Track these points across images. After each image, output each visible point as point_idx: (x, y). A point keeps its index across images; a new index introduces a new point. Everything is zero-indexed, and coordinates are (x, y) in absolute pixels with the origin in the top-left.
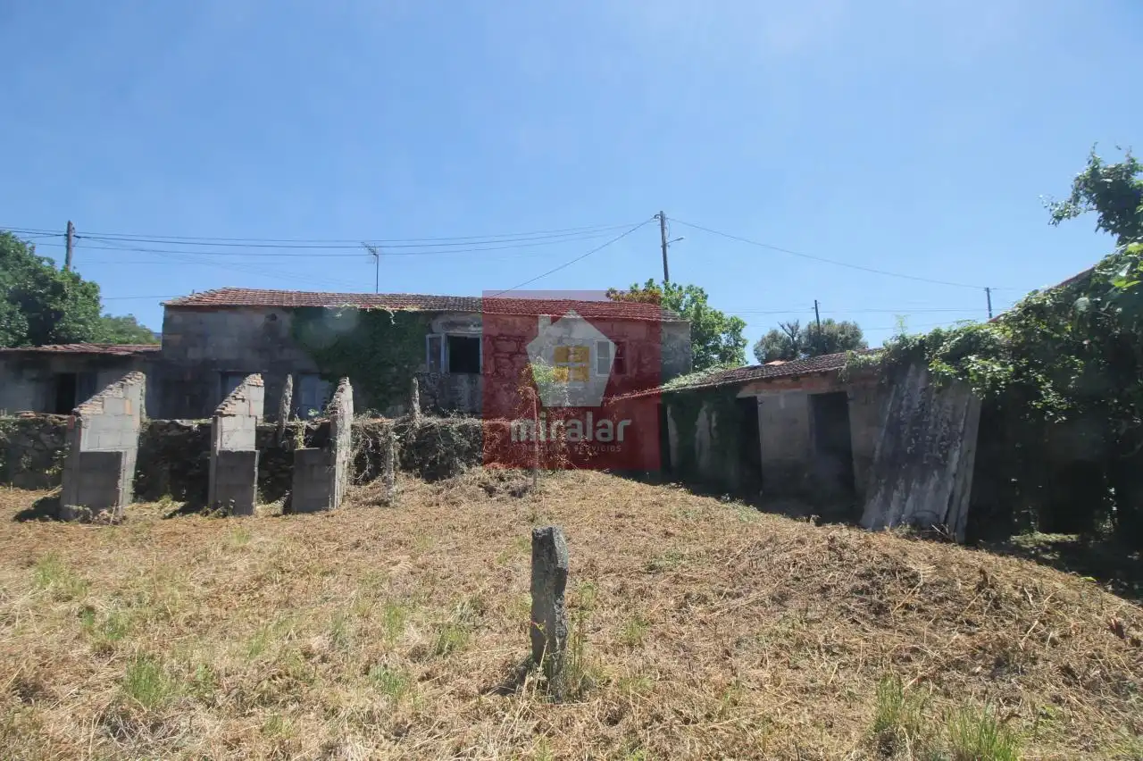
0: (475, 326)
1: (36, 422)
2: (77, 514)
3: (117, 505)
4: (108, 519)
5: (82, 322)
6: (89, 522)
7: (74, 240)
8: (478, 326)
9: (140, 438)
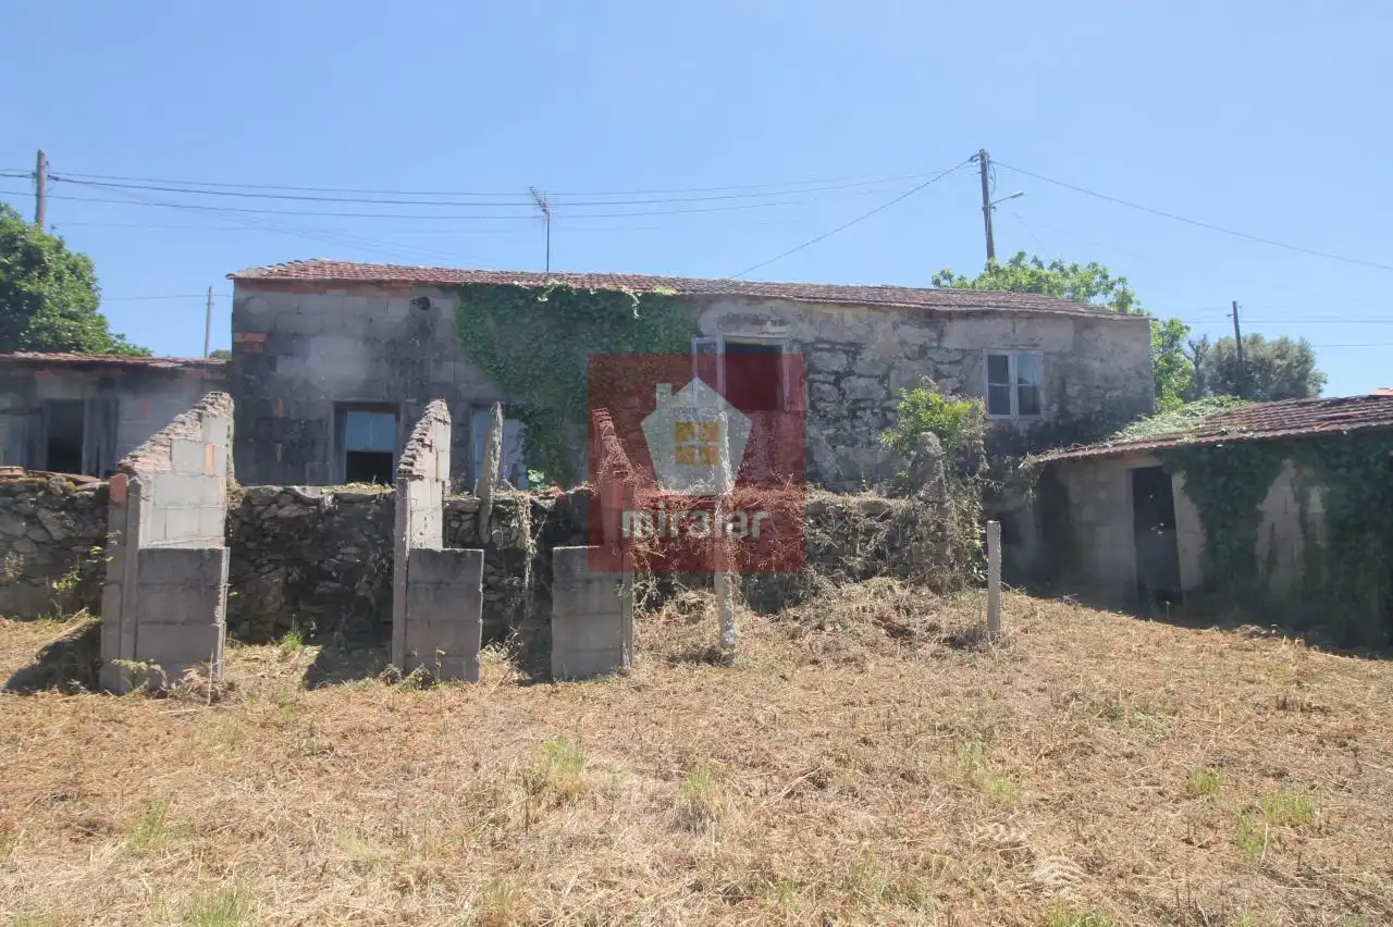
0: (774, 323)
1: (31, 489)
2: (136, 678)
3: (215, 661)
4: (200, 691)
5: (71, 317)
6: (163, 695)
7: (47, 184)
8: (782, 323)
9: (227, 522)
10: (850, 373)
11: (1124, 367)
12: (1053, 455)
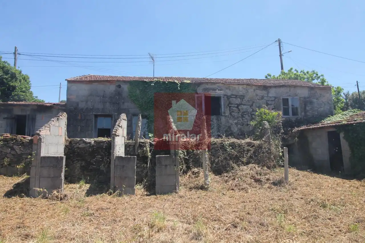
0: (219, 90)
1: (12, 139)
2: (39, 193)
3: (61, 188)
4: (57, 197)
5: (24, 92)
6: (47, 198)
7: (17, 56)
8: (221, 90)
9: (65, 149)
10: (242, 104)
11: (324, 101)
12: (303, 128)
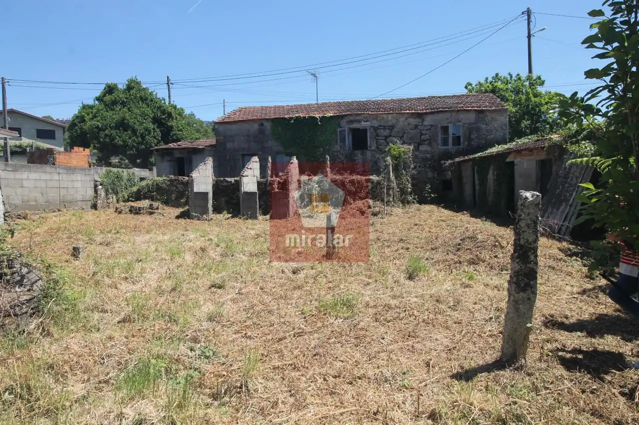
0: (364, 121)
1: (176, 180)
2: (196, 217)
3: (208, 214)
4: (206, 219)
5: (181, 130)
6: (200, 220)
7: (171, 85)
8: (367, 121)
9: (213, 186)
10: (391, 136)
11: (496, 126)
